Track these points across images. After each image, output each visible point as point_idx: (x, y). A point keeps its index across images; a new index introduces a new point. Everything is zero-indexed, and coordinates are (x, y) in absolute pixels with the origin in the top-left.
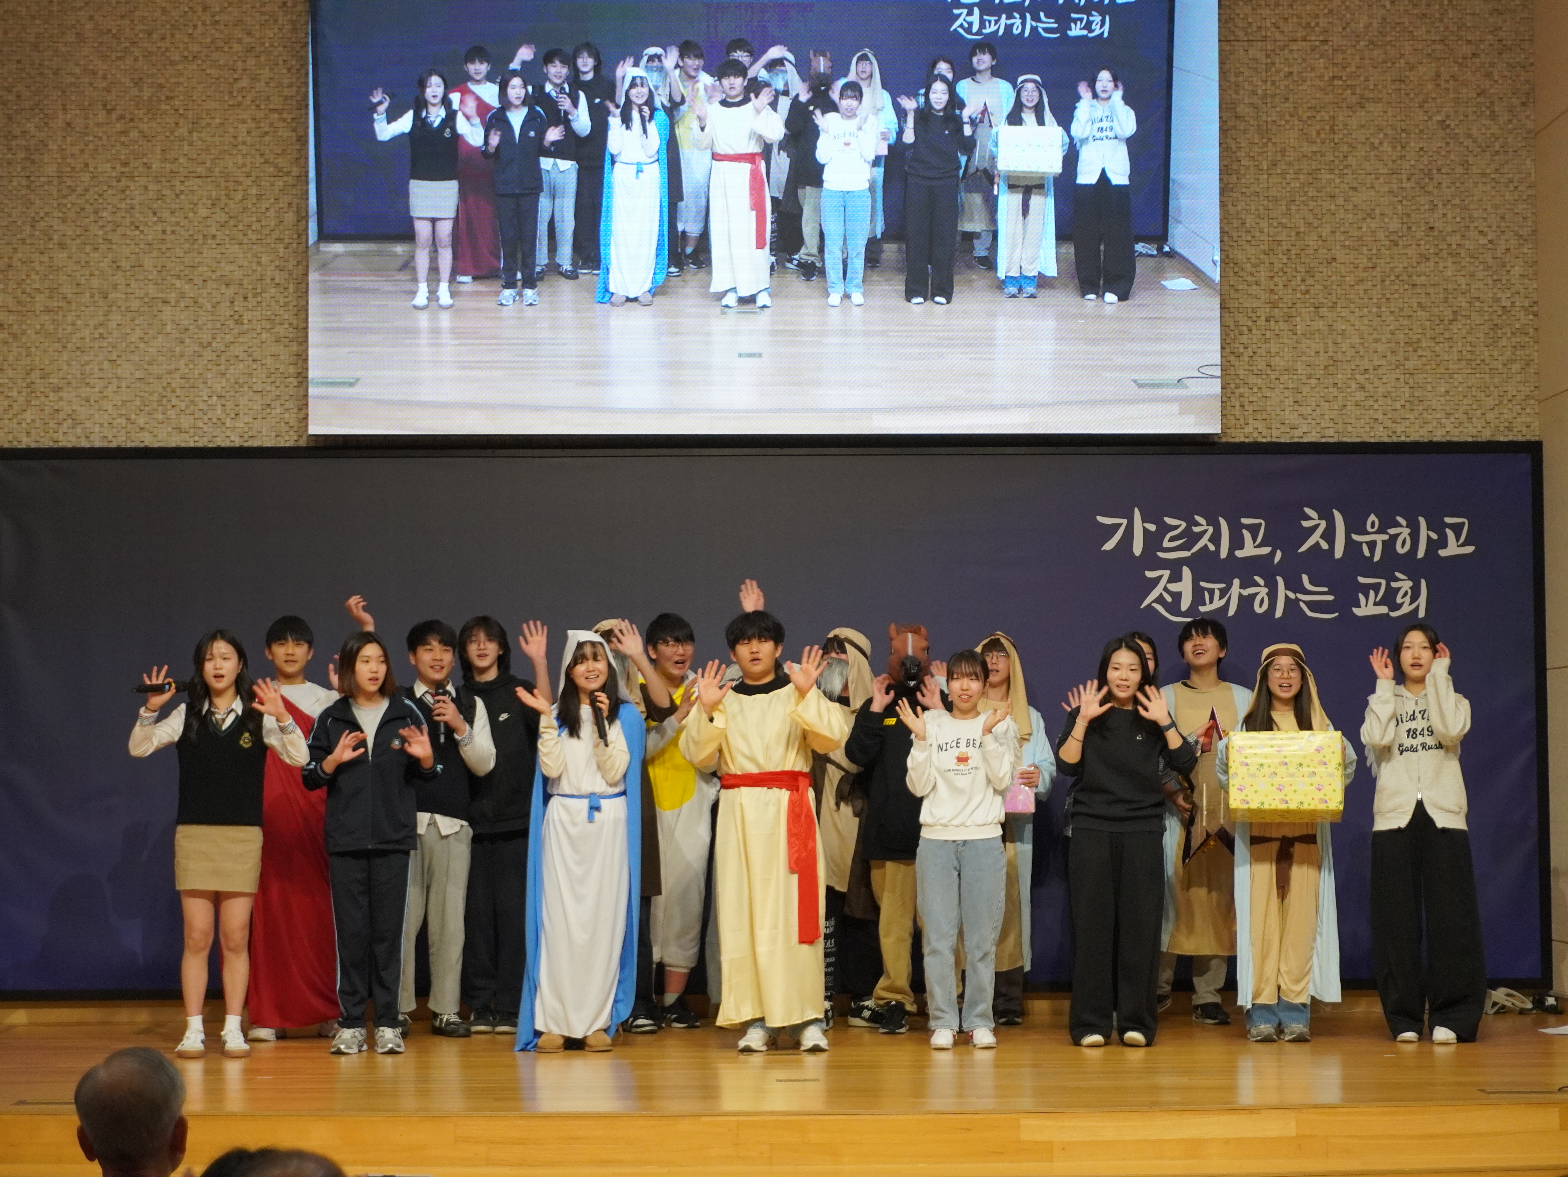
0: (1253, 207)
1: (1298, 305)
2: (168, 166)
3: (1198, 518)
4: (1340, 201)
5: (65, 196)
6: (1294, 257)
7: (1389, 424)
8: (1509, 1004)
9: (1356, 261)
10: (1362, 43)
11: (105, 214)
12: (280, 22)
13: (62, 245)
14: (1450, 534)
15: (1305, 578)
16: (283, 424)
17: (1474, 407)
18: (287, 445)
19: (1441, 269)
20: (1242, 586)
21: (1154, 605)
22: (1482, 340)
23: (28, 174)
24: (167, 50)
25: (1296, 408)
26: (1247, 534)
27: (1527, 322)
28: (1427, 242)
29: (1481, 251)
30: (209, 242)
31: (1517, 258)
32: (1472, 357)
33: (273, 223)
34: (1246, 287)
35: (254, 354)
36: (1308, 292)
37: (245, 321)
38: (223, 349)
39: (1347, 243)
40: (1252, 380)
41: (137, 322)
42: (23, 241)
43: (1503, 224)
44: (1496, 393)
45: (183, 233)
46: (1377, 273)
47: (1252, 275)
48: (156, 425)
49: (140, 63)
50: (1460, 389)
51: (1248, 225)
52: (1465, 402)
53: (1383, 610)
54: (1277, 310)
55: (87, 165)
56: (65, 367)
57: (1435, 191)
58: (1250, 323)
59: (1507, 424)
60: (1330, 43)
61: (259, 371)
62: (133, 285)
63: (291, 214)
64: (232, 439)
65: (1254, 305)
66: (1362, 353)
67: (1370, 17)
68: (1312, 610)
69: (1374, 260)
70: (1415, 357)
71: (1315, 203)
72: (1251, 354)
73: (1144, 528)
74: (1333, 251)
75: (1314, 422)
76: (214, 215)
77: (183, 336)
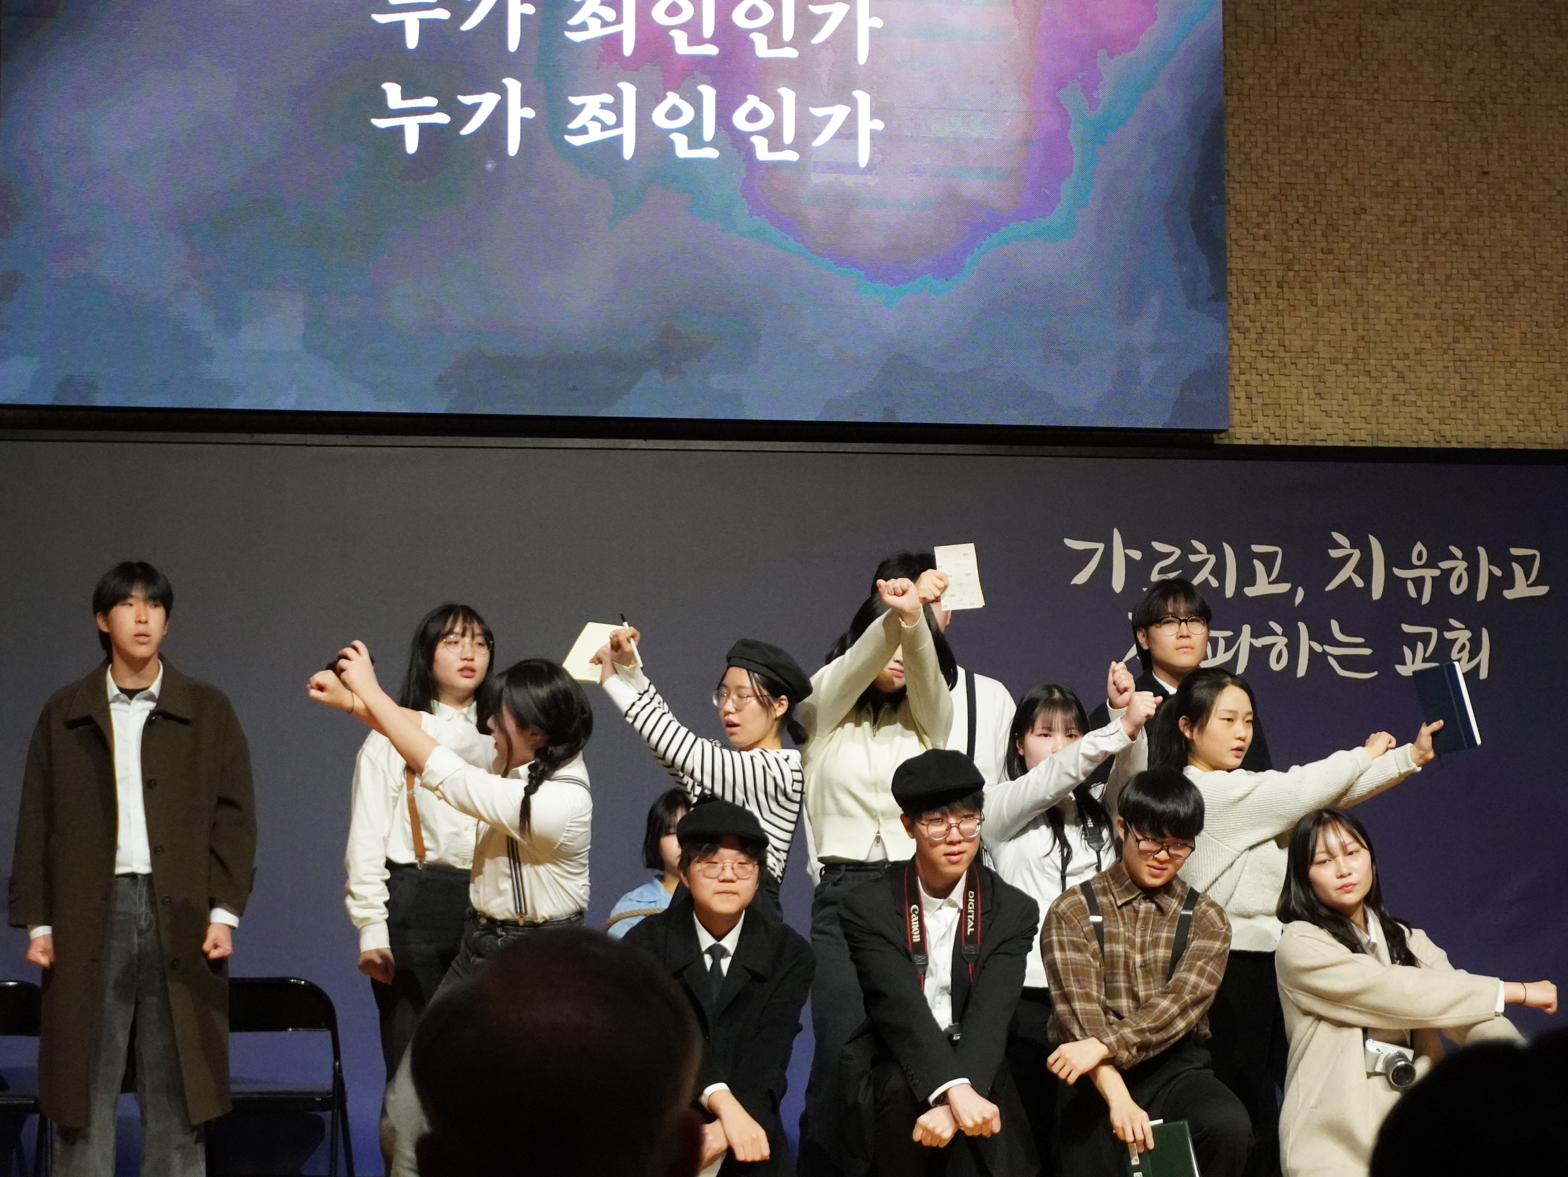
1: (1318, 268)
3: (1196, 544)
4: (1370, 134)
6: (1312, 204)
7: (1436, 425)
9: (1391, 213)
14: (1517, 569)
15: (1335, 625)
17: (1543, 405)
19: (1498, 225)
20: (1255, 635)
25: (1317, 401)
26: (1259, 566)
28: (1480, 192)
29: (1548, 204)
32: (1540, 341)
34: (1252, 243)
36: (1330, 251)
39: (1380, 189)
40: (1262, 364)
46: (1418, 229)
47: (1259, 226)
50: (1525, 382)
51: (1254, 162)
52: (1532, 399)
54: (1291, 274)
57: (1489, 125)
58: (1257, 290)
65: (1263, 267)
66: (1400, 333)
68: (1344, 667)
69: (1414, 212)
70: (1467, 340)
71: (1338, 136)
72: (1260, 330)
73: (1126, 555)
74: (1362, 199)
75: (1341, 420)
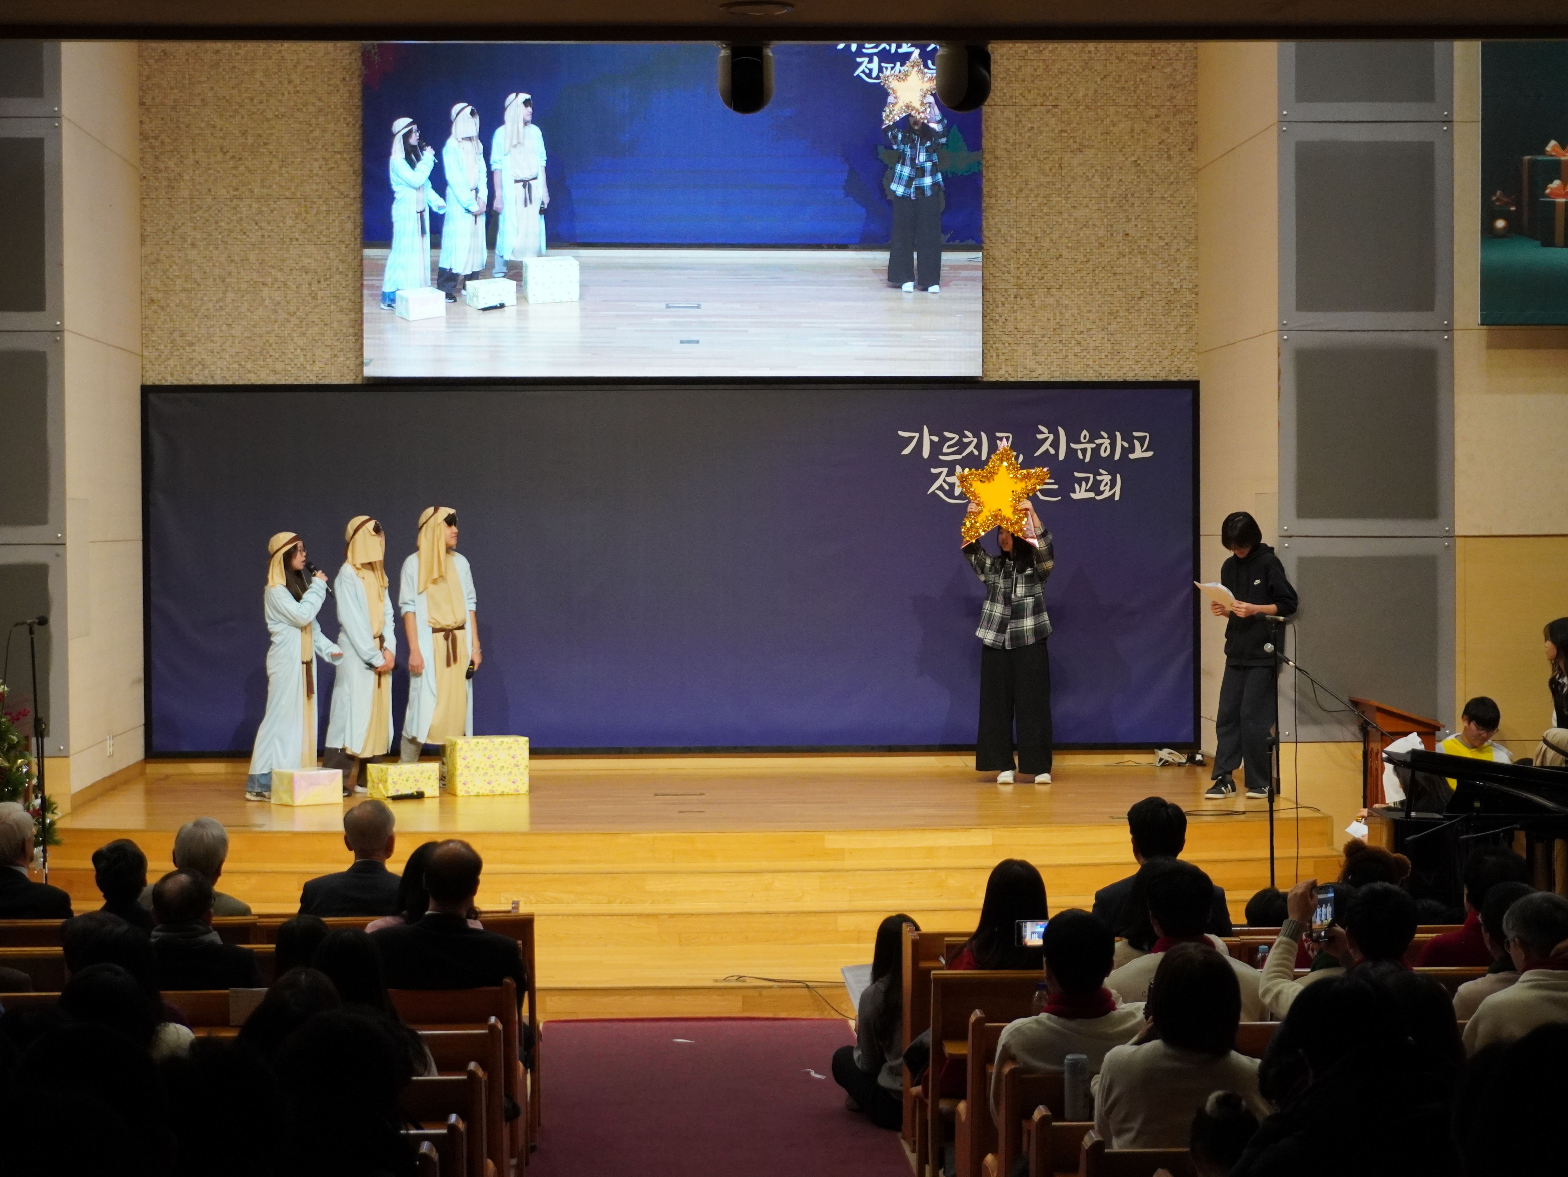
0: (1006, 220)
1: (1036, 287)
2: (265, 191)
3: (967, 433)
4: (1065, 216)
5: (195, 212)
6: (1033, 254)
8: (1170, 760)
9: (1076, 257)
10: (1081, 107)
11: (223, 224)
12: (341, 91)
13: (193, 245)
14: (1137, 443)
16: (345, 368)
17: (1154, 357)
19: (1133, 262)
21: (936, 491)
22: (1160, 311)
23: (170, 196)
24: (264, 111)
25: (1034, 357)
27: (1190, 299)
28: (1124, 244)
29: (1160, 250)
30: (294, 243)
31: (1185, 255)
32: (1154, 323)
33: (337, 230)
34: (1000, 275)
35: (326, 320)
36: (1043, 278)
37: (319, 298)
38: (304, 317)
39: (1070, 245)
40: (1005, 338)
41: (245, 298)
42: (167, 243)
43: (1175, 232)
44: (1169, 347)
45: (276, 237)
46: (1090, 265)
47: (1005, 266)
48: (259, 369)
49: (246, 120)
50: (1145, 345)
52: (1148, 354)
53: (1091, 495)
54: (1022, 290)
55: (210, 190)
56: (196, 329)
57: (1130, 210)
58: (1003, 299)
59: (1176, 369)
60: (1059, 107)
61: (329, 332)
62: (242, 274)
63: (349, 223)
64: (311, 378)
65: (1007, 287)
66: (1079, 320)
67: (1087, 89)
68: (1043, 495)
69: (1088, 256)
70: (1115, 323)
71: (1048, 217)
72: (1004, 320)
73: (930, 439)
74: (1060, 250)
75: (1046, 367)
76: (297, 225)
77: (276, 308)
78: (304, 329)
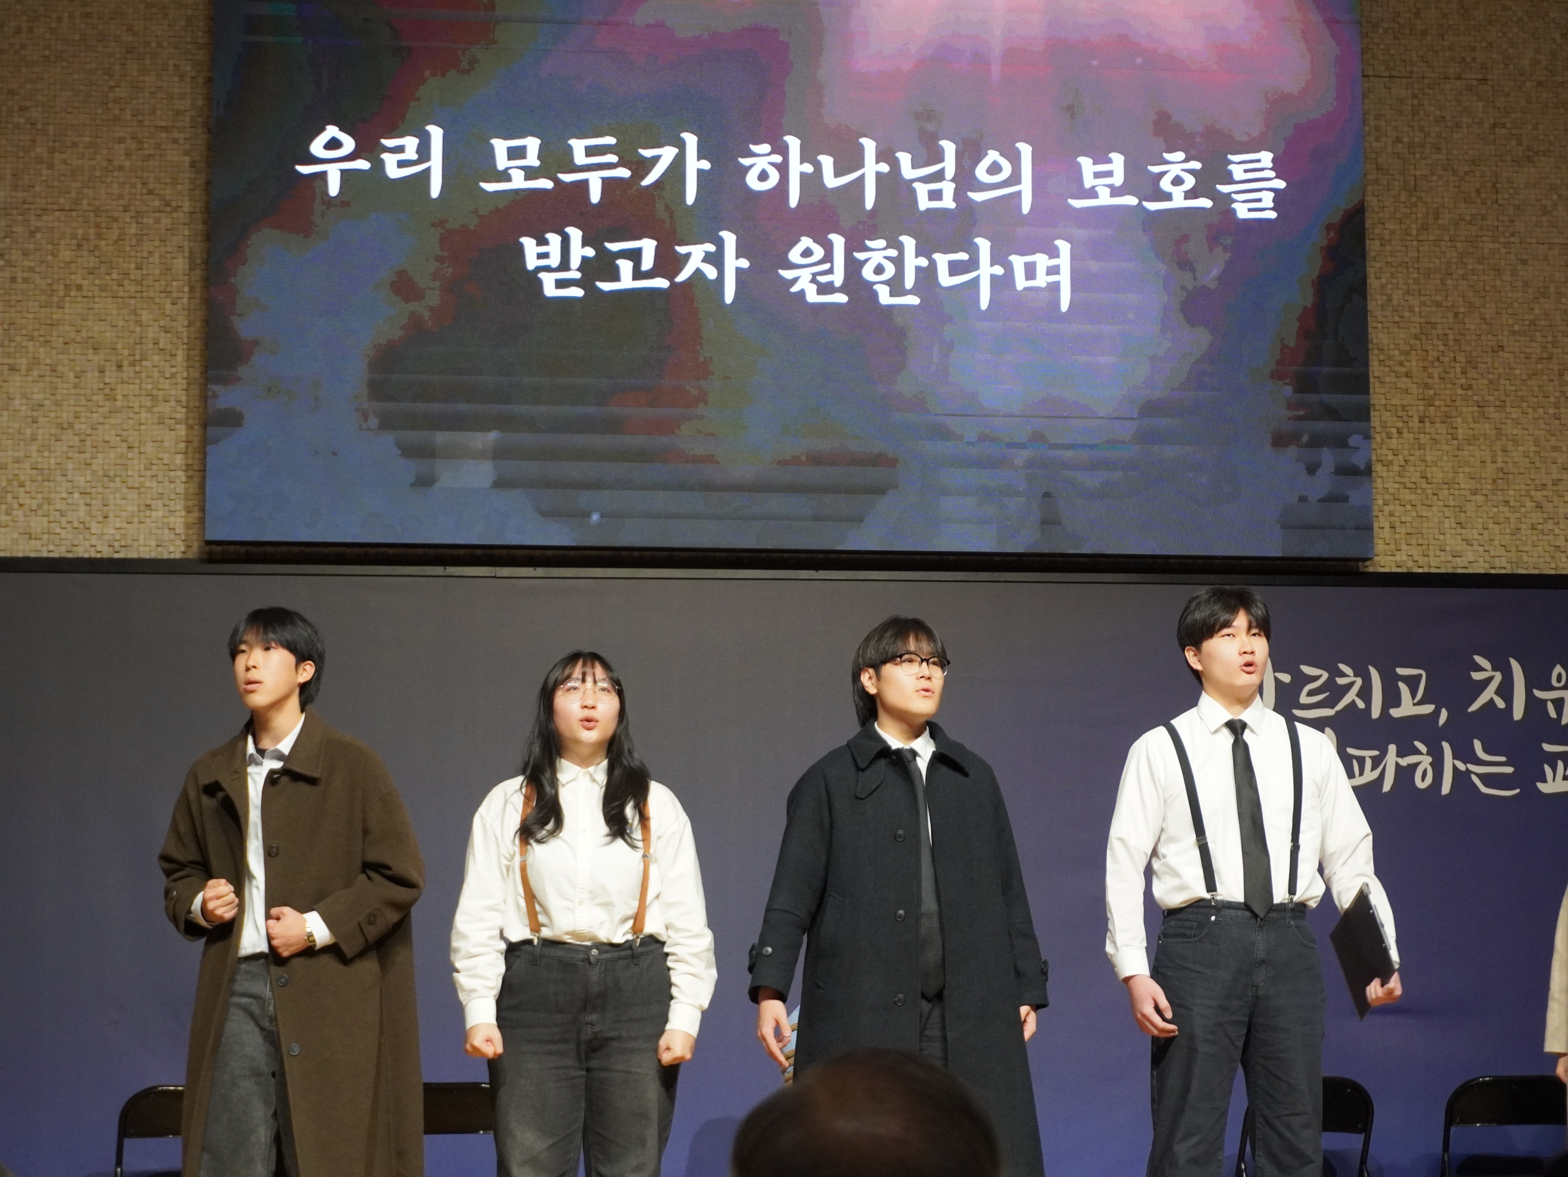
1: (1458, 403)
2: (20, 195)
3: (1343, 667)
4: (1507, 276)
6: (1451, 343)
9: (1528, 350)
10: (1529, 84)
12: (172, 17)
15: (1477, 744)
16: (166, 531)
18: (172, 556)
20: (1400, 754)
24: (23, 46)
25: (1459, 530)
26: (1404, 688)
30: (73, 293)
33: (157, 272)
34: (1394, 380)
35: (130, 439)
36: (1470, 387)
37: (119, 397)
38: (89, 431)
39: (1516, 328)
40: (1406, 495)
45: (38, 280)
46: (1554, 365)
47: (1401, 364)
51: (1395, 303)
54: (1432, 409)
58: (1400, 425)
60: (1490, 83)
61: (136, 462)
63: (181, 260)
64: (99, 548)
65: (1405, 402)
66: (1538, 465)
67: (1538, 52)
68: (1486, 785)
69: (1549, 350)
71: (1476, 278)
72: (1403, 463)
73: (1276, 678)
74: (1499, 338)
75: (1481, 549)
76: (79, 260)
77: (35, 414)
78: (88, 455)
